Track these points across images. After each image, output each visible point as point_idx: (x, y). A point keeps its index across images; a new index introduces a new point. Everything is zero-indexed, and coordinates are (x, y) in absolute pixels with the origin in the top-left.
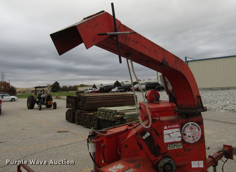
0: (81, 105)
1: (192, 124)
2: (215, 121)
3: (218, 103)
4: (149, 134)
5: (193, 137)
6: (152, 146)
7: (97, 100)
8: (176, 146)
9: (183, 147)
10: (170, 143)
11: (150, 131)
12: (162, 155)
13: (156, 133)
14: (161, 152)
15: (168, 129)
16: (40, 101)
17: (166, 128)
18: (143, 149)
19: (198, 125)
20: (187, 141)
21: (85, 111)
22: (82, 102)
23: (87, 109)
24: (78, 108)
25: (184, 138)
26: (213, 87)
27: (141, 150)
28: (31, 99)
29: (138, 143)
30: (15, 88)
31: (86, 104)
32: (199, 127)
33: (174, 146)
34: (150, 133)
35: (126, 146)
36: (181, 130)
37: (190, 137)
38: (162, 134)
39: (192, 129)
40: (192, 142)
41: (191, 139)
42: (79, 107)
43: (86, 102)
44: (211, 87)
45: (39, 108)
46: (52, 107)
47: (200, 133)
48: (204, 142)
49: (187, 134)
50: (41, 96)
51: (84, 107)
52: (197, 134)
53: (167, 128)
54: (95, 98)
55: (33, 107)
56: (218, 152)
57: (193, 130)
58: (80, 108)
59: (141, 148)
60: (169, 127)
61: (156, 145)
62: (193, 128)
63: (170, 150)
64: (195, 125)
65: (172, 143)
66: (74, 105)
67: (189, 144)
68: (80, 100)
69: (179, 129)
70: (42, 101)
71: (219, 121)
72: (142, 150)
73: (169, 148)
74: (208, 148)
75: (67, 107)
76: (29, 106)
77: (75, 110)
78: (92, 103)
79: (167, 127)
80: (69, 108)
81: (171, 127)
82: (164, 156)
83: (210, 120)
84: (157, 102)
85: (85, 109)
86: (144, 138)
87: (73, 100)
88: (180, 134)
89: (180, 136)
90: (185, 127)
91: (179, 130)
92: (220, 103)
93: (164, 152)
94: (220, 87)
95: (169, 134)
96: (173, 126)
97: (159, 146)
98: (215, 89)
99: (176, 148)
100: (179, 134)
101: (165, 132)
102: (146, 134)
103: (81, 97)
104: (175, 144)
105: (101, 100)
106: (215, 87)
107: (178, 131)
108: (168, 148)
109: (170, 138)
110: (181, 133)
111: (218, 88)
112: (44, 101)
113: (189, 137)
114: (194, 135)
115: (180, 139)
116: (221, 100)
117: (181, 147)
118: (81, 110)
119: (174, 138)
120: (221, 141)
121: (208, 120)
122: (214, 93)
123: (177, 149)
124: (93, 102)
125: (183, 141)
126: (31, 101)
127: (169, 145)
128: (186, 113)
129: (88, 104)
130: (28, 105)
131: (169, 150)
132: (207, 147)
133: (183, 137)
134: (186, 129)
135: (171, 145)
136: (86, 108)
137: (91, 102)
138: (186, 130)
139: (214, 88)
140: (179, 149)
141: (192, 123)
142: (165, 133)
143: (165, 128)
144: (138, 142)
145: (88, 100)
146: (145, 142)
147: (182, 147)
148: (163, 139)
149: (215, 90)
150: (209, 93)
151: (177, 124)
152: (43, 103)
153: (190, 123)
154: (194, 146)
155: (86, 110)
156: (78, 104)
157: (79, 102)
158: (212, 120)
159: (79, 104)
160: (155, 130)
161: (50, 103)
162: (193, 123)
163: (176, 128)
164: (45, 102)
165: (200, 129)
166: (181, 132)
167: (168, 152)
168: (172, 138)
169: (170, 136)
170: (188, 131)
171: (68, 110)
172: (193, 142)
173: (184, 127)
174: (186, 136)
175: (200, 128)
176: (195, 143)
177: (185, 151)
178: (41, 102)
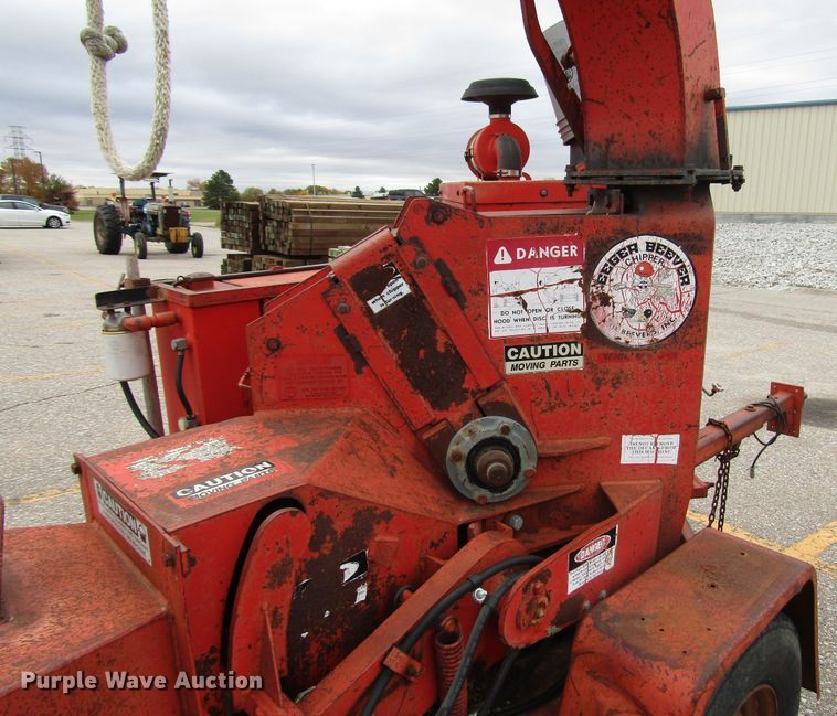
0: (272, 236)
1: (650, 246)
2: (749, 316)
3: (766, 263)
4: (406, 290)
5: (648, 313)
6: (422, 352)
7: (330, 221)
8: (551, 356)
9: (587, 363)
10: (519, 343)
11: (412, 270)
12: (470, 401)
13: (445, 286)
14: (464, 386)
15: (516, 265)
16: (142, 227)
17: (503, 257)
18: (367, 364)
19: (683, 256)
20: (611, 334)
21: (284, 261)
22: (275, 224)
23: (292, 253)
24: (263, 247)
25: (597, 321)
26: (759, 210)
27: (359, 372)
28: (104, 217)
29: (342, 332)
30: (69, 187)
31: (290, 234)
32: (687, 263)
33: (543, 356)
34: (413, 284)
35: (275, 346)
36: (587, 273)
37: (633, 312)
38: (482, 290)
39: (647, 271)
40: (636, 342)
41: (636, 323)
42: (266, 246)
43: (290, 227)
44: (752, 210)
45: (138, 252)
46: (190, 250)
47: (689, 298)
48: (701, 344)
49: (617, 297)
50: (145, 209)
51: (283, 245)
52: (672, 304)
53: (508, 259)
54: (324, 213)
55: (119, 249)
56: (750, 409)
57: (654, 277)
58: (271, 248)
59: (360, 360)
60: (520, 253)
61: (441, 349)
62: (656, 267)
63: (518, 375)
64: (669, 253)
65: (532, 341)
66: (247, 239)
67: (621, 351)
68: (267, 218)
69: (575, 268)
70: (149, 227)
71: (760, 318)
72: (365, 369)
73: (513, 368)
74: (710, 392)
75: (224, 246)
76: (101, 243)
77: (251, 256)
78: (312, 231)
79: (513, 254)
80: (231, 248)
81: (532, 253)
82: (481, 402)
83: (731, 312)
84: (510, 173)
85: (286, 253)
86: (376, 306)
87: (244, 218)
88: (581, 295)
89: (581, 306)
90: (613, 262)
91: (579, 275)
92: (774, 264)
93: (484, 385)
94: (781, 210)
95: (517, 294)
96: (544, 252)
97: (457, 353)
98: (765, 217)
99: (548, 368)
100: (575, 297)
101: (500, 281)
102: (388, 289)
103: (272, 208)
104: (547, 348)
105: (348, 221)
106: (766, 210)
107: (571, 281)
108: (508, 365)
109: (525, 315)
110: (585, 291)
111: (776, 215)
112: (155, 226)
113: (628, 313)
114: (657, 304)
115: (575, 324)
116: (778, 256)
117: (576, 362)
118: (272, 258)
119: (543, 313)
120: (758, 377)
121: (726, 311)
122: (759, 230)
123: (556, 372)
124: (317, 226)
125: (590, 334)
126: (106, 225)
127: (513, 354)
128: (625, 182)
129: (296, 233)
130: (99, 236)
131: (513, 376)
132: (707, 385)
133: (593, 312)
134: (616, 274)
135: (524, 349)
136: (289, 250)
137: (307, 227)
138: (612, 275)
139: (762, 214)
140: (568, 372)
141: (652, 239)
142: (494, 289)
143: (498, 260)
144: (341, 326)
145: (298, 220)
146: (380, 332)
147: (580, 365)
148: (482, 315)
149: (765, 221)
150: (743, 231)
151: (566, 242)
152: (153, 236)
153: (642, 241)
154: (644, 363)
155: (289, 256)
156: (261, 234)
157: (266, 225)
158: (736, 313)
159: (264, 233)
160: (439, 264)
161: (177, 236)
162: (658, 240)
163: (560, 262)
164: (159, 231)
165: (692, 278)
166: (585, 286)
167: (505, 385)
168: (533, 315)
169: (525, 305)
170: (623, 285)
171: (230, 256)
172: (643, 341)
173: (603, 261)
174: (609, 309)
175: (690, 269)
176: (656, 345)
177: (598, 382)
178: (145, 232)
